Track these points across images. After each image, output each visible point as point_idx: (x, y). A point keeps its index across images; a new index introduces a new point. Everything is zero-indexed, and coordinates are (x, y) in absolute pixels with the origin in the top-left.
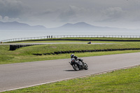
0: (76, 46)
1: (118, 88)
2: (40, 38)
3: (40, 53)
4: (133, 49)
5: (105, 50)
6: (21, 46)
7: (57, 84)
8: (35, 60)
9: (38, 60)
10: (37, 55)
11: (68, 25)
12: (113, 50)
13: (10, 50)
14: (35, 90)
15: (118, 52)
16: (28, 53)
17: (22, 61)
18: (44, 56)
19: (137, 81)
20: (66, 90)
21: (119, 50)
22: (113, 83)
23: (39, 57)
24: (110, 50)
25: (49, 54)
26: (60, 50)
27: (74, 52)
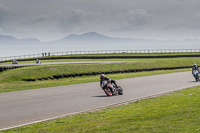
0: (84, 66)
1: (144, 124)
3: (32, 77)
4: (166, 69)
5: (126, 72)
6: (5, 69)
7: (58, 122)
8: (25, 88)
9: (30, 87)
10: (29, 80)
11: (72, 36)
12: (137, 71)
14: (26, 131)
15: (144, 73)
16: (15, 78)
17: (7, 90)
18: (39, 83)
19: (171, 114)
20: (71, 130)
21: (146, 70)
22: (138, 118)
23: (32, 83)
24: (132, 71)
25: (46, 79)
26: (61, 74)
27: (81, 75)
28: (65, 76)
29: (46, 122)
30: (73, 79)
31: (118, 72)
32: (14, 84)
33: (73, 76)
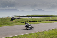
0: (38, 19)
2: (23, 16)
5: (50, 21)
6: (15, 19)
7: (30, 34)
8: (21, 24)
10: (22, 22)
13: (11, 20)
14: (21, 37)
17: (16, 25)
20: (34, 37)
24: (52, 21)
26: (31, 21)
27: (37, 21)
28: (32, 21)
29: (27, 34)
30: (34, 22)
31: (48, 21)
32: (18, 23)
33: (35, 21)
